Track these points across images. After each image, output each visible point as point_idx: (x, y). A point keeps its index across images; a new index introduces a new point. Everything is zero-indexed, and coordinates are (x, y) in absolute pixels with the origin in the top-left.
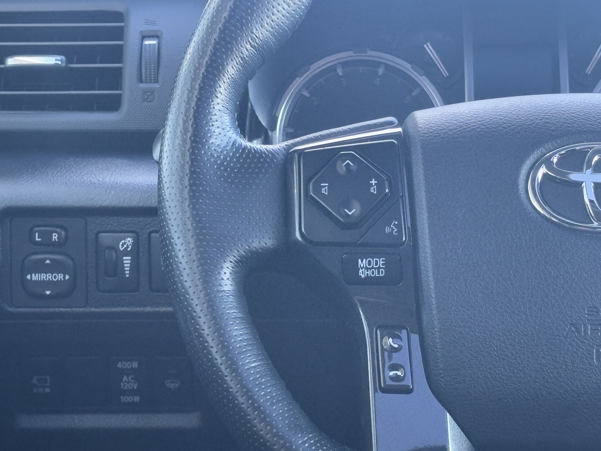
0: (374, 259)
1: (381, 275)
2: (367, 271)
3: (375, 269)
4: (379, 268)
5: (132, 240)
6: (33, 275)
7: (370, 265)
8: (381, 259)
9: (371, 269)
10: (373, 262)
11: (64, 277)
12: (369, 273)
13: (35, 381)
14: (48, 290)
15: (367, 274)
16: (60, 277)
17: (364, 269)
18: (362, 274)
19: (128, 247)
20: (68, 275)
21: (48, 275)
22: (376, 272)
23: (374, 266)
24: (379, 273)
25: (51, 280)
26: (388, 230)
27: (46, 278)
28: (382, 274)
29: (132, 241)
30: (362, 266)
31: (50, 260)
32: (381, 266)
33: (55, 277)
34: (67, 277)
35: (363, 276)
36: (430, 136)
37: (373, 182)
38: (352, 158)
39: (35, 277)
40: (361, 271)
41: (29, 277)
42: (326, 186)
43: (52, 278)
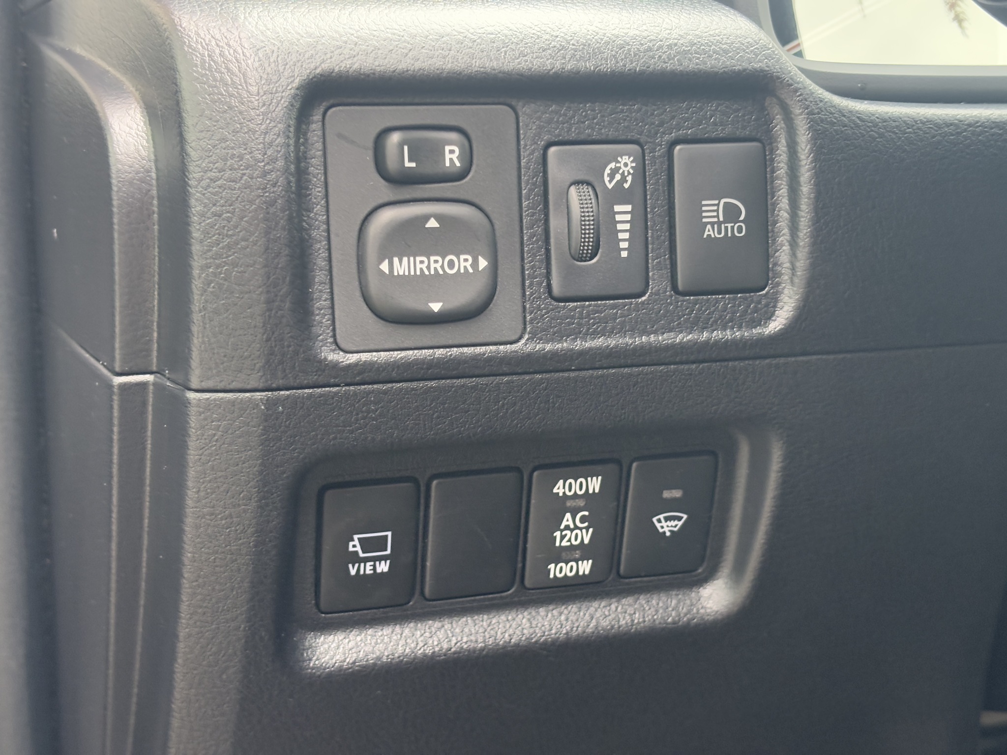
5: (632, 162)
6: (396, 260)
11: (475, 264)
13: (355, 546)
14: (435, 300)
16: (464, 262)
19: (624, 179)
20: (485, 257)
21: (432, 258)
25: (441, 272)
27: (428, 267)
29: (634, 165)
31: (438, 218)
33: (451, 264)
34: (482, 264)
39: (402, 267)
41: (385, 267)
43: (442, 267)
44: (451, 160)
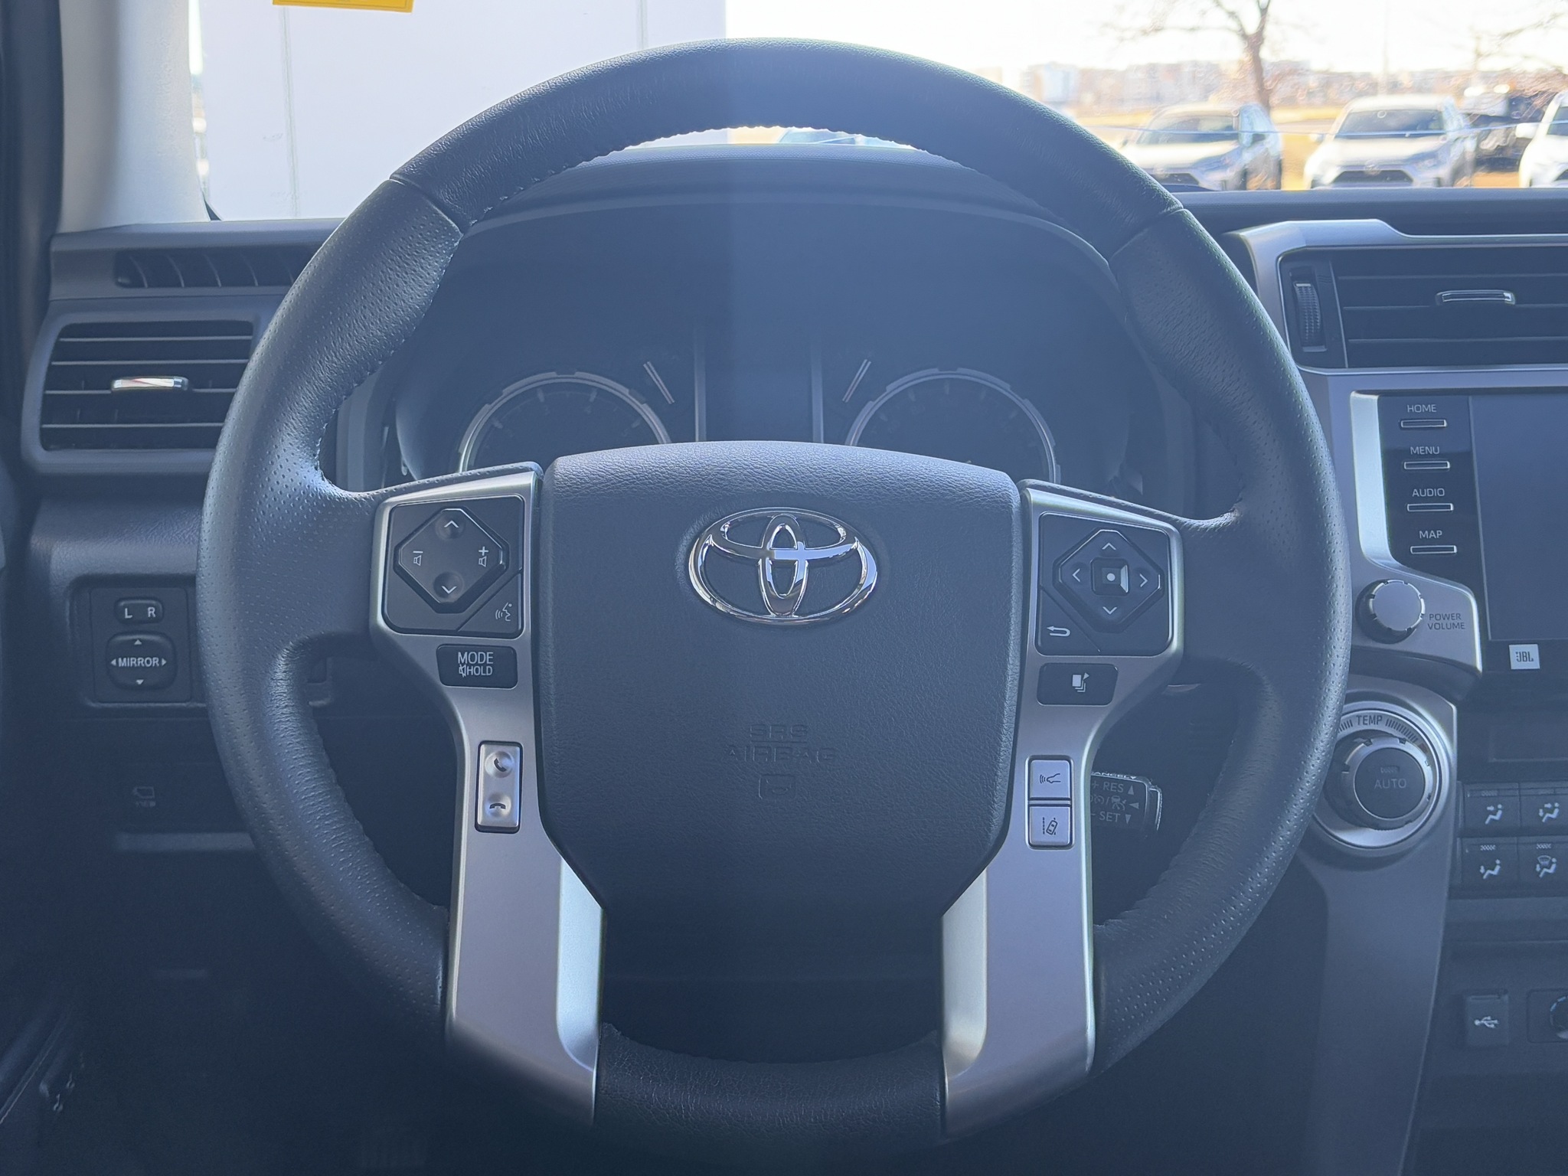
0: (479, 653)
1: (488, 674)
2: (470, 668)
3: (480, 665)
4: (485, 665)
6: (120, 659)
7: (473, 660)
8: (488, 653)
9: (474, 665)
10: (477, 658)
11: (160, 662)
12: (472, 670)
13: (135, 791)
14: (140, 679)
15: (470, 672)
16: (155, 661)
17: (465, 666)
18: (463, 671)
20: (165, 659)
21: (139, 659)
22: (481, 670)
23: (479, 662)
24: (484, 672)
25: (143, 665)
26: (498, 614)
27: (137, 663)
28: (489, 672)
30: (463, 661)
31: (141, 640)
32: (488, 662)
33: (148, 662)
34: (164, 662)
35: (464, 675)
36: (568, 491)
37: (483, 551)
38: (458, 517)
39: (123, 663)
40: (461, 668)
41: (114, 662)
42: (420, 554)
43: (144, 663)
44: (151, 614)
